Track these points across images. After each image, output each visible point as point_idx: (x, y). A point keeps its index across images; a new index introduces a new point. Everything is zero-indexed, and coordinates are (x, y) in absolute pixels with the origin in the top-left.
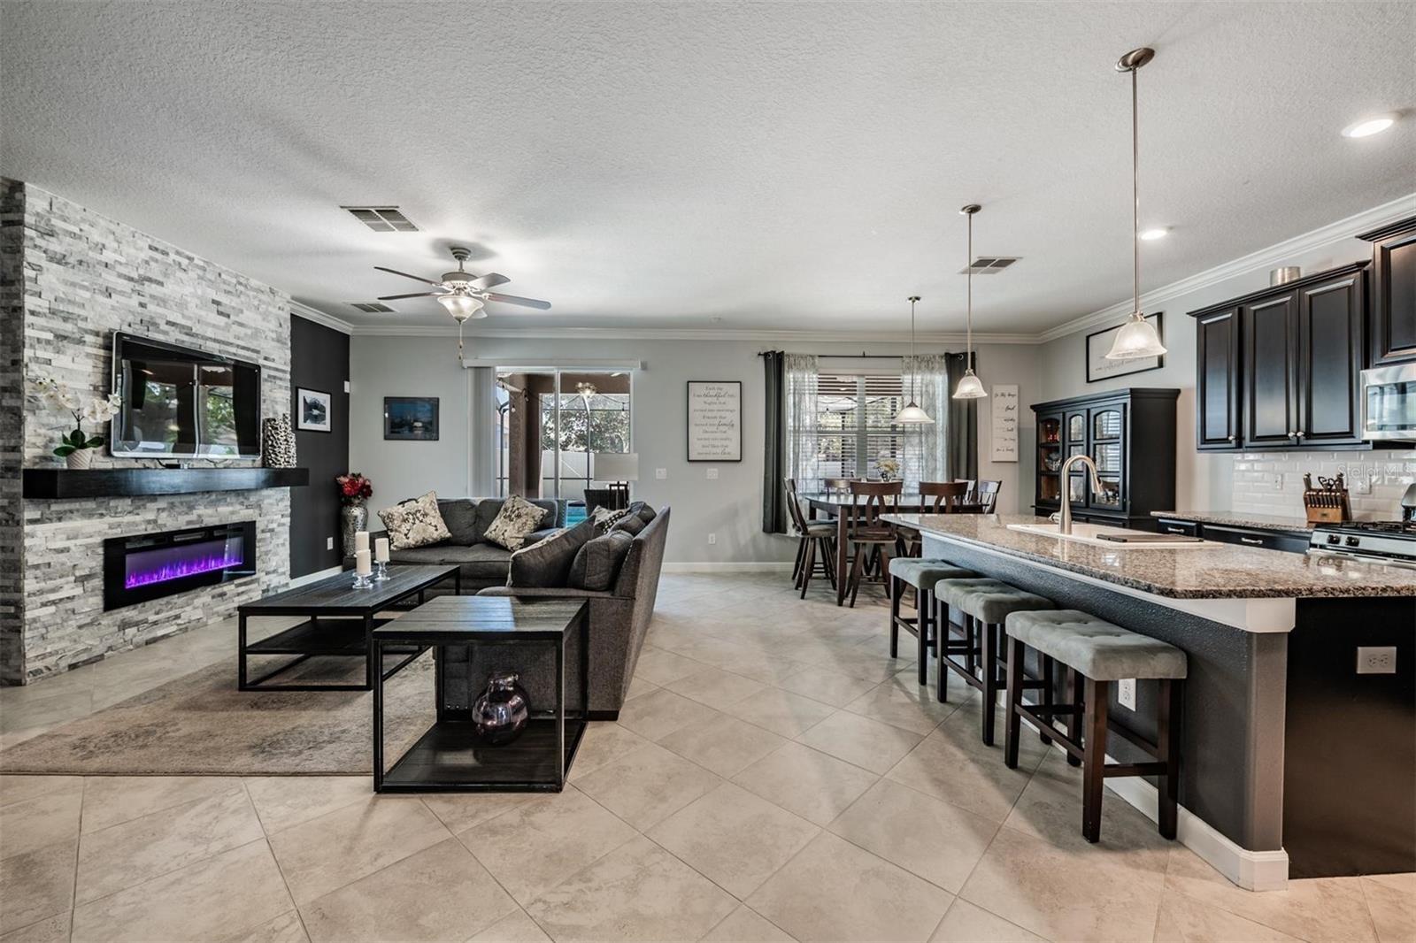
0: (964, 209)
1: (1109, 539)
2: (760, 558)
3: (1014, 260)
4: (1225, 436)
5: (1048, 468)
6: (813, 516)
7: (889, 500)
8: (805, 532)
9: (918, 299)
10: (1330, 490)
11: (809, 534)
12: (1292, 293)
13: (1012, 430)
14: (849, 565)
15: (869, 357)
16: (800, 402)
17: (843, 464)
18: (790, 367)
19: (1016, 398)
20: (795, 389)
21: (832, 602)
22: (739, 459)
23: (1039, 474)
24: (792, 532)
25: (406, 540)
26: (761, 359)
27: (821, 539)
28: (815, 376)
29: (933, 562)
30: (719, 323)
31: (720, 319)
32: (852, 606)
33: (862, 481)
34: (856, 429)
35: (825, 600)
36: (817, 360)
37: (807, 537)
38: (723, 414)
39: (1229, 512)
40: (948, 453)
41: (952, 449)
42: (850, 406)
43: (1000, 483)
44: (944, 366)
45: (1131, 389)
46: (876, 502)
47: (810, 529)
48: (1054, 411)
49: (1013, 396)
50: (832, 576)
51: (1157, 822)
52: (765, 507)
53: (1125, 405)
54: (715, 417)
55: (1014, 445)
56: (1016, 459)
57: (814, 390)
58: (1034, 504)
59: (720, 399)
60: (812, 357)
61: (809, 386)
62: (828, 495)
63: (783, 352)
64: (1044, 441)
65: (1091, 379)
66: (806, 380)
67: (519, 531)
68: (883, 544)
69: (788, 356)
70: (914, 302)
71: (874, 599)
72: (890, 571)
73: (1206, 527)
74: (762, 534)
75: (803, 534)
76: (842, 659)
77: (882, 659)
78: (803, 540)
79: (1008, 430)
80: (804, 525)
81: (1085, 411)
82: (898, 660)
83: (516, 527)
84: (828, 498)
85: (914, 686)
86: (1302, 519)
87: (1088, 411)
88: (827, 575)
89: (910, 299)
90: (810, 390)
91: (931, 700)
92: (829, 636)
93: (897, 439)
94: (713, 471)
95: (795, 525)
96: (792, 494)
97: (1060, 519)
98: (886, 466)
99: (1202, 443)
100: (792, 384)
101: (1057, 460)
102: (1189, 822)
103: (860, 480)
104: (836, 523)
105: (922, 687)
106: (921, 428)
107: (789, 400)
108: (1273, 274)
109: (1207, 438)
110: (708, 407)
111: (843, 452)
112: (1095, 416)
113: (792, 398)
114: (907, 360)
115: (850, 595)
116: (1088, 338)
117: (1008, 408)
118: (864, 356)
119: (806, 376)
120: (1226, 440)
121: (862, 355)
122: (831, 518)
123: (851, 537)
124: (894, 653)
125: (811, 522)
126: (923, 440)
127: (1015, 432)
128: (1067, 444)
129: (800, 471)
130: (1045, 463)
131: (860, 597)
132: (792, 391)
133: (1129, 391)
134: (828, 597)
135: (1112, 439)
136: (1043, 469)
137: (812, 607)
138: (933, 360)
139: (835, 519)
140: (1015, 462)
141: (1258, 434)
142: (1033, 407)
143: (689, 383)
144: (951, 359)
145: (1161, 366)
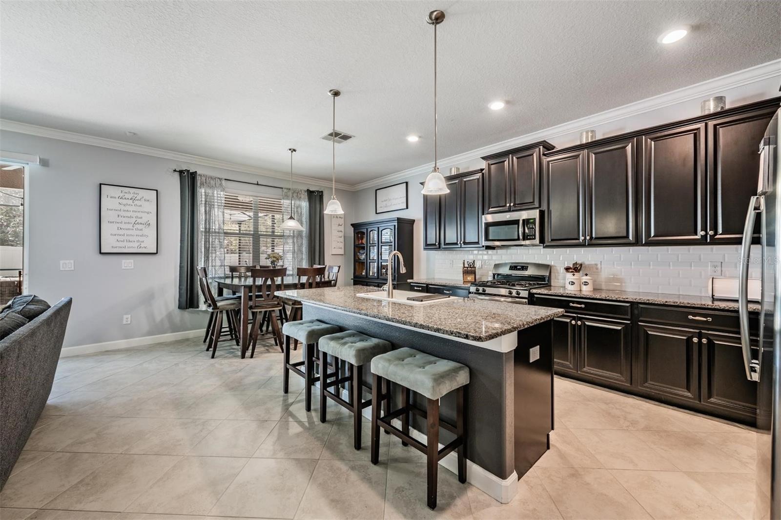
0: (331, 91)
1: (414, 300)
2: (174, 329)
3: (351, 137)
4: (435, 243)
5: (359, 258)
6: (220, 293)
7: (278, 281)
8: (216, 307)
9: (295, 150)
10: (471, 268)
11: (218, 308)
12: (459, 179)
13: (341, 237)
14: (250, 326)
15: (260, 185)
16: (210, 211)
17: (239, 256)
18: (202, 184)
19: (343, 219)
20: (206, 201)
21: (236, 356)
22: (156, 252)
23: (355, 261)
24: (203, 307)
26: (177, 175)
27: (227, 312)
28: (222, 193)
29: (312, 322)
30: (134, 138)
31: (135, 134)
32: (252, 357)
33: (257, 268)
34: (252, 232)
35: (231, 355)
36: (223, 182)
37: (216, 311)
38: (139, 215)
39: (434, 278)
40: (309, 250)
41: (311, 247)
42: (244, 219)
43: (339, 267)
44: (307, 197)
45: (398, 218)
46: (269, 282)
47: (219, 304)
48: (363, 228)
49: (342, 218)
50: (236, 336)
51: (458, 474)
52: (180, 289)
53: (395, 226)
54: (131, 217)
55: (342, 245)
56: (343, 253)
57: (221, 203)
58: (353, 278)
59: (137, 202)
60: (220, 179)
61: (218, 200)
62: (232, 278)
63: (196, 172)
64: (357, 243)
65: (377, 212)
66: (215, 195)
68: (274, 311)
69: (200, 175)
70: (292, 152)
71: (266, 348)
72: (283, 333)
73: (430, 286)
74: (177, 311)
75: (213, 309)
76: (247, 407)
77: (278, 397)
78: (212, 313)
79: (339, 237)
80: (214, 302)
81: (376, 228)
82: (289, 395)
84: (232, 280)
85: (302, 414)
86: (461, 280)
87: (378, 228)
88: (232, 337)
89: (290, 150)
90: (218, 203)
91: (316, 423)
92: (236, 387)
93: (276, 240)
94: (127, 263)
95: (206, 302)
96: (204, 279)
97: (387, 289)
98: (274, 257)
99: (426, 246)
100: (204, 197)
101: (363, 254)
102: (474, 469)
103: (255, 267)
104: (240, 297)
105: (309, 413)
106: (294, 233)
107: (201, 209)
108: (451, 169)
109: (428, 243)
110: (122, 207)
111: (239, 248)
112: (381, 231)
113: (203, 208)
114: (285, 190)
115: (251, 347)
116: (376, 190)
117: (339, 225)
118: (258, 184)
119: (215, 192)
120: (435, 245)
121: (256, 183)
122: (234, 293)
123: (251, 308)
124: (286, 390)
125: (220, 298)
126: (295, 241)
127: (343, 238)
128: (369, 245)
129: (210, 261)
130: (358, 255)
131: (258, 348)
132: (203, 202)
133: (396, 219)
134: (233, 352)
135: (388, 243)
136: (357, 258)
137: (222, 365)
138: (300, 192)
139: (238, 295)
140: (342, 255)
141: (447, 242)
142: (352, 225)
143: (102, 186)
144: (310, 193)
145: (407, 208)
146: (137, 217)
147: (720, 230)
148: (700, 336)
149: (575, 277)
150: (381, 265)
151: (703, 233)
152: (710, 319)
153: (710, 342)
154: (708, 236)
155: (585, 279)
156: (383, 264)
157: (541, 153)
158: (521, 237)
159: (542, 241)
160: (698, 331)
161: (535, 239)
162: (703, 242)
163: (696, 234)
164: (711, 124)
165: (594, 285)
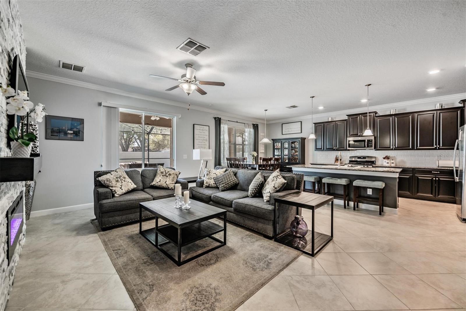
3: (298, 107)
9: (267, 110)
12: (334, 122)
16: (224, 134)
18: (222, 123)
20: (223, 130)
23: (274, 155)
25: (122, 191)
26: (214, 119)
28: (227, 126)
34: (234, 143)
36: (228, 121)
44: (253, 127)
48: (278, 141)
53: (300, 140)
54: (202, 137)
59: (204, 131)
64: (275, 148)
65: (284, 134)
67: (173, 181)
69: (222, 119)
70: (265, 111)
81: (281, 142)
83: (171, 179)
87: (289, 141)
90: (226, 130)
99: (316, 149)
107: (222, 133)
108: (328, 118)
110: (200, 133)
112: (284, 143)
114: (246, 125)
116: (282, 124)
118: (237, 122)
119: (225, 127)
120: (321, 149)
127: (264, 145)
128: (283, 148)
135: (286, 148)
138: (250, 125)
141: (327, 148)
142: (272, 139)
143: (195, 125)
144: (254, 125)
145: (301, 132)
146: (204, 137)
147: (441, 146)
148: (436, 177)
149: (389, 161)
150: (284, 158)
151: (436, 146)
152: (439, 172)
153: (439, 179)
154: (437, 147)
155: (392, 161)
156: (284, 157)
157: (374, 116)
158: (366, 146)
159: (375, 148)
160: (435, 176)
161: (372, 147)
162: (435, 149)
163: (433, 147)
164: (438, 112)
165: (396, 164)
